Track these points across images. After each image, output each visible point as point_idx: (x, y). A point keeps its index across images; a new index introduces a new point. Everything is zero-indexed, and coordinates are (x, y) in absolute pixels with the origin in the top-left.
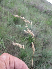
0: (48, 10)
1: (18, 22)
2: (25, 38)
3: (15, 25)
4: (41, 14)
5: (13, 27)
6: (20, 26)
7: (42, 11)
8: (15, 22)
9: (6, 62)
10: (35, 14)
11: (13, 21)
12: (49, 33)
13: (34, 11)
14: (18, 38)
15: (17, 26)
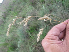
0: (3, 15)
1: (15, 45)
2: (31, 37)
3: (18, 48)
4: (6, 22)
5: (20, 50)
6: (19, 42)
7: (3, 21)
8: (15, 48)
9: (50, 43)
10: (6, 27)
11: (13, 50)
12: (24, 14)
13: (3, 29)
14: (30, 43)
15: (19, 46)
